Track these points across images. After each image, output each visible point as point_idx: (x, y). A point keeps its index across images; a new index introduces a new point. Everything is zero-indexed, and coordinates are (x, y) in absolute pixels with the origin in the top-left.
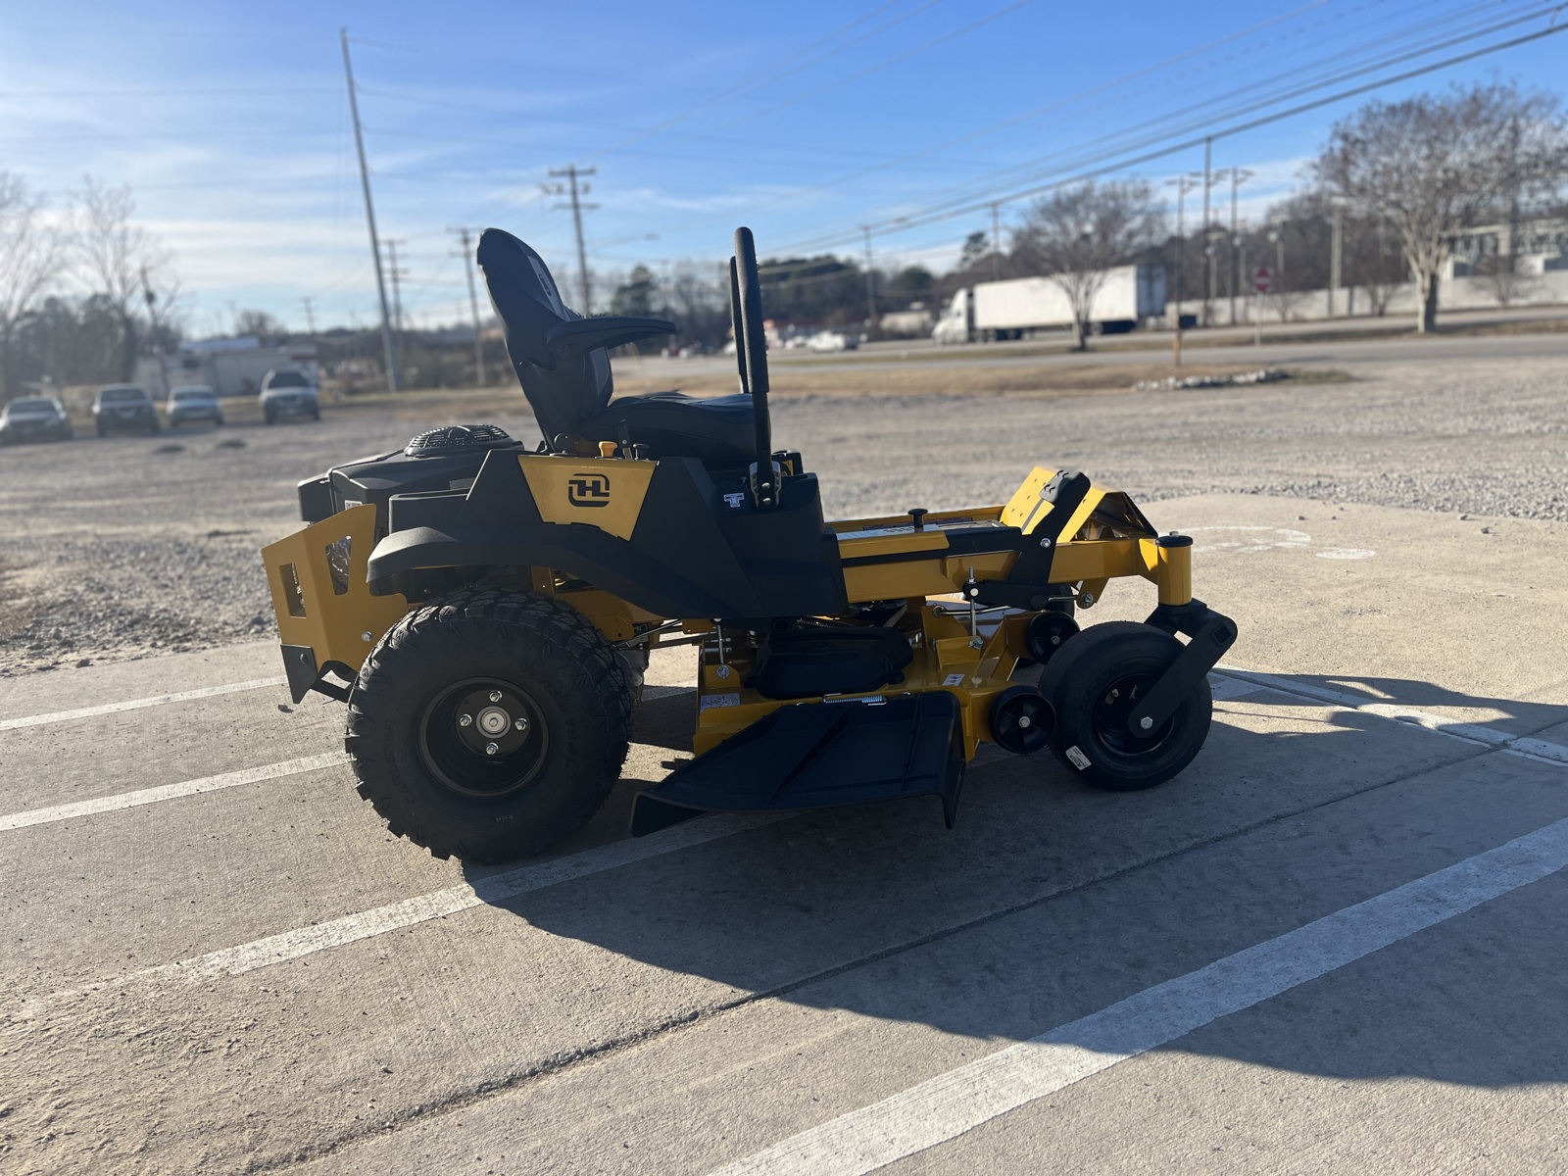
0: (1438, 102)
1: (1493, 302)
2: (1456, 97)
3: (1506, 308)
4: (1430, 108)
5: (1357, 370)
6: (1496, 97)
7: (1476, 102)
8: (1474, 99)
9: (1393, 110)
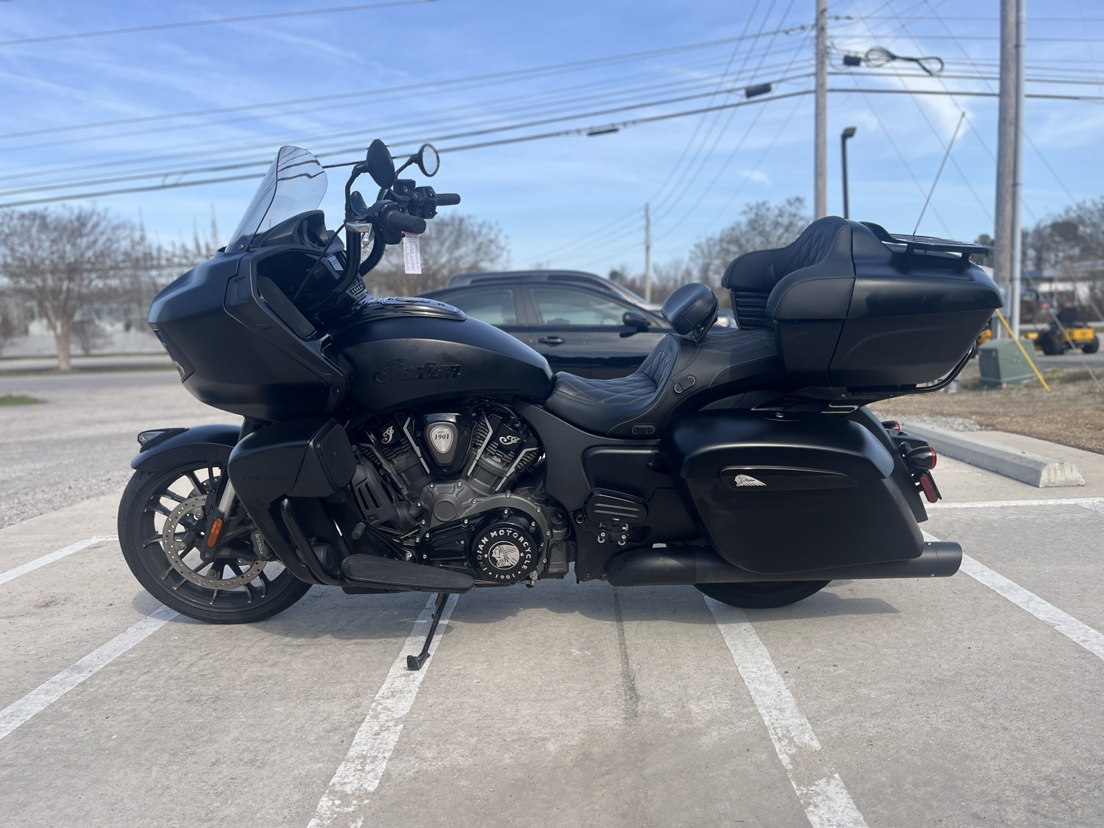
0: (54, 216)
1: (79, 351)
2: (66, 215)
3: (87, 355)
4: (49, 220)
5: (39, 395)
6: (95, 219)
7: (82, 220)
8: (79, 218)
9: (23, 216)
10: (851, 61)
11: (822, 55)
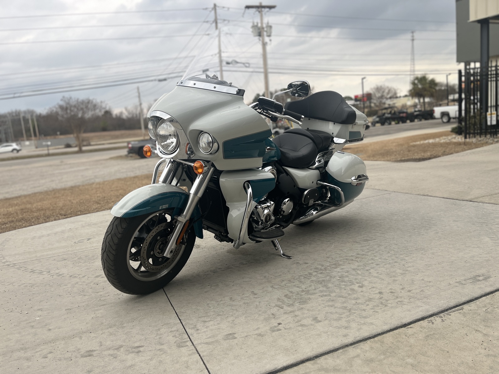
10: (228, 63)
11: (221, 61)
